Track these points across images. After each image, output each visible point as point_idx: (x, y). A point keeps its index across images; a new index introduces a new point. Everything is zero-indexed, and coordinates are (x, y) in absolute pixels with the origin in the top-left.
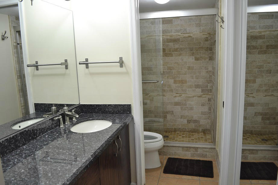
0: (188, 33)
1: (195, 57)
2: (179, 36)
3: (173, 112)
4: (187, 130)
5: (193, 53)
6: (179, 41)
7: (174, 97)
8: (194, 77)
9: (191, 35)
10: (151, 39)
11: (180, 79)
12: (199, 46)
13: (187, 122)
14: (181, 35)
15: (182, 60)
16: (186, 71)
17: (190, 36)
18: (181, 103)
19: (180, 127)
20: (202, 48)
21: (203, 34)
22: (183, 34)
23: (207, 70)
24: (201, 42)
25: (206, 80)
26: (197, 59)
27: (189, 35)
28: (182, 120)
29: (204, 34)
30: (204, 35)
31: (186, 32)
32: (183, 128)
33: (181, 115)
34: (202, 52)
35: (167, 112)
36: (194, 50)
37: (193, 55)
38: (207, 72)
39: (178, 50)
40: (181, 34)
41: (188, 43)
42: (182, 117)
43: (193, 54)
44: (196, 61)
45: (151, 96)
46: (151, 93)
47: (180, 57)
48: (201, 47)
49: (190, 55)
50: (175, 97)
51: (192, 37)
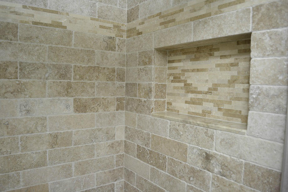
0: (52, 12)
1: (75, 100)
2: (16, 13)
5: (69, 86)
6: (15, 36)
8: (73, 168)
9: (64, 21)
11: (22, 184)
12: (89, 61)
14: (25, 11)
15: (28, 111)
16: (45, 152)
17: (59, 25)
20: (96, 69)
21: (101, 24)
22: (31, 12)
23: (110, 142)
24: (93, 52)
25: (110, 172)
26: (81, 107)
27: (55, 17)
29: (101, 27)
30: (105, 30)
31: (46, 6)
34: (96, 84)
36: (73, 74)
37: (68, 94)
38: (112, 146)
39: (11, 69)
40: (25, 7)
41: (51, 48)
43: (68, 90)
44: (77, 114)
47: (20, 100)
48: (93, 65)
49: (59, 94)
51: (65, 27)
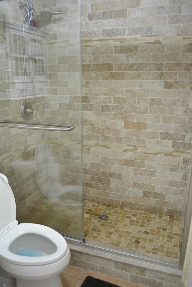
0: (155, 36)
1: (165, 82)
2: (137, 40)
3: (120, 175)
4: (143, 207)
5: (162, 74)
6: (137, 51)
7: (123, 151)
8: (161, 118)
9: (161, 39)
10: (89, 46)
11: (136, 119)
12: (174, 60)
13: (143, 194)
14: (142, 38)
15: (141, 86)
16: (147, 107)
17: (158, 42)
18: (135, 162)
19: (131, 201)
20: (179, 64)
21: (184, 37)
22: (144, 38)
23: (185, 108)
24: (177, 54)
25: (183, 126)
26: (168, 86)
27: (156, 38)
28: (135, 190)
30: (186, 40)
31: (151, 33)
32: (136, 204)
33: (134, 182)
34: (178, 73)
35: (112, 175)
36: (164, 68)
37: (161, 78)
38: (186, 111)
39: (135, 67)
40: (141, 36)
41: (153, 55)
42: (134, 186)
43: (161, 76)
44: (165, 90)
45: (87, 146)
46: (86, 141)
47: (138, 81)
48: (177, 62)
49: (156, 78)
50: (126, 151)
51: (161, 43)
